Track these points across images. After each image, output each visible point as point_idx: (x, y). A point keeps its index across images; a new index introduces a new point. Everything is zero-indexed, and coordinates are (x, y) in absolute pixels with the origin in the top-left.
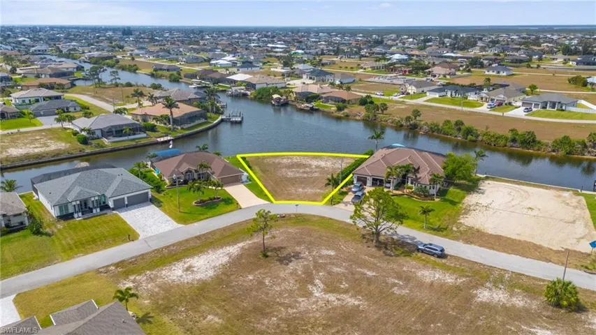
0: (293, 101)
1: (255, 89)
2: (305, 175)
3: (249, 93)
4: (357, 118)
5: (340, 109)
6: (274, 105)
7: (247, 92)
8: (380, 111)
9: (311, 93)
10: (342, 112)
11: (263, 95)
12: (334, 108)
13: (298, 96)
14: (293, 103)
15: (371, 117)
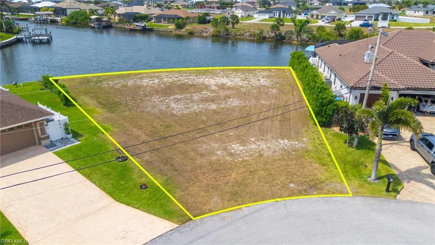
0: (117, 23)
1: (66, 15)
2: (214, 107)
3: (59, 19)
4: (205, 34)
5: (179, 27)
6: (93, 27)
7: (56, 18)
8: (230, 26)
9: (138, 13)
10: (184, 30)
11: (77, 19)
12: (172, 27)
13: (122, 17)
14: (119, 26)
15: (221, 32)
